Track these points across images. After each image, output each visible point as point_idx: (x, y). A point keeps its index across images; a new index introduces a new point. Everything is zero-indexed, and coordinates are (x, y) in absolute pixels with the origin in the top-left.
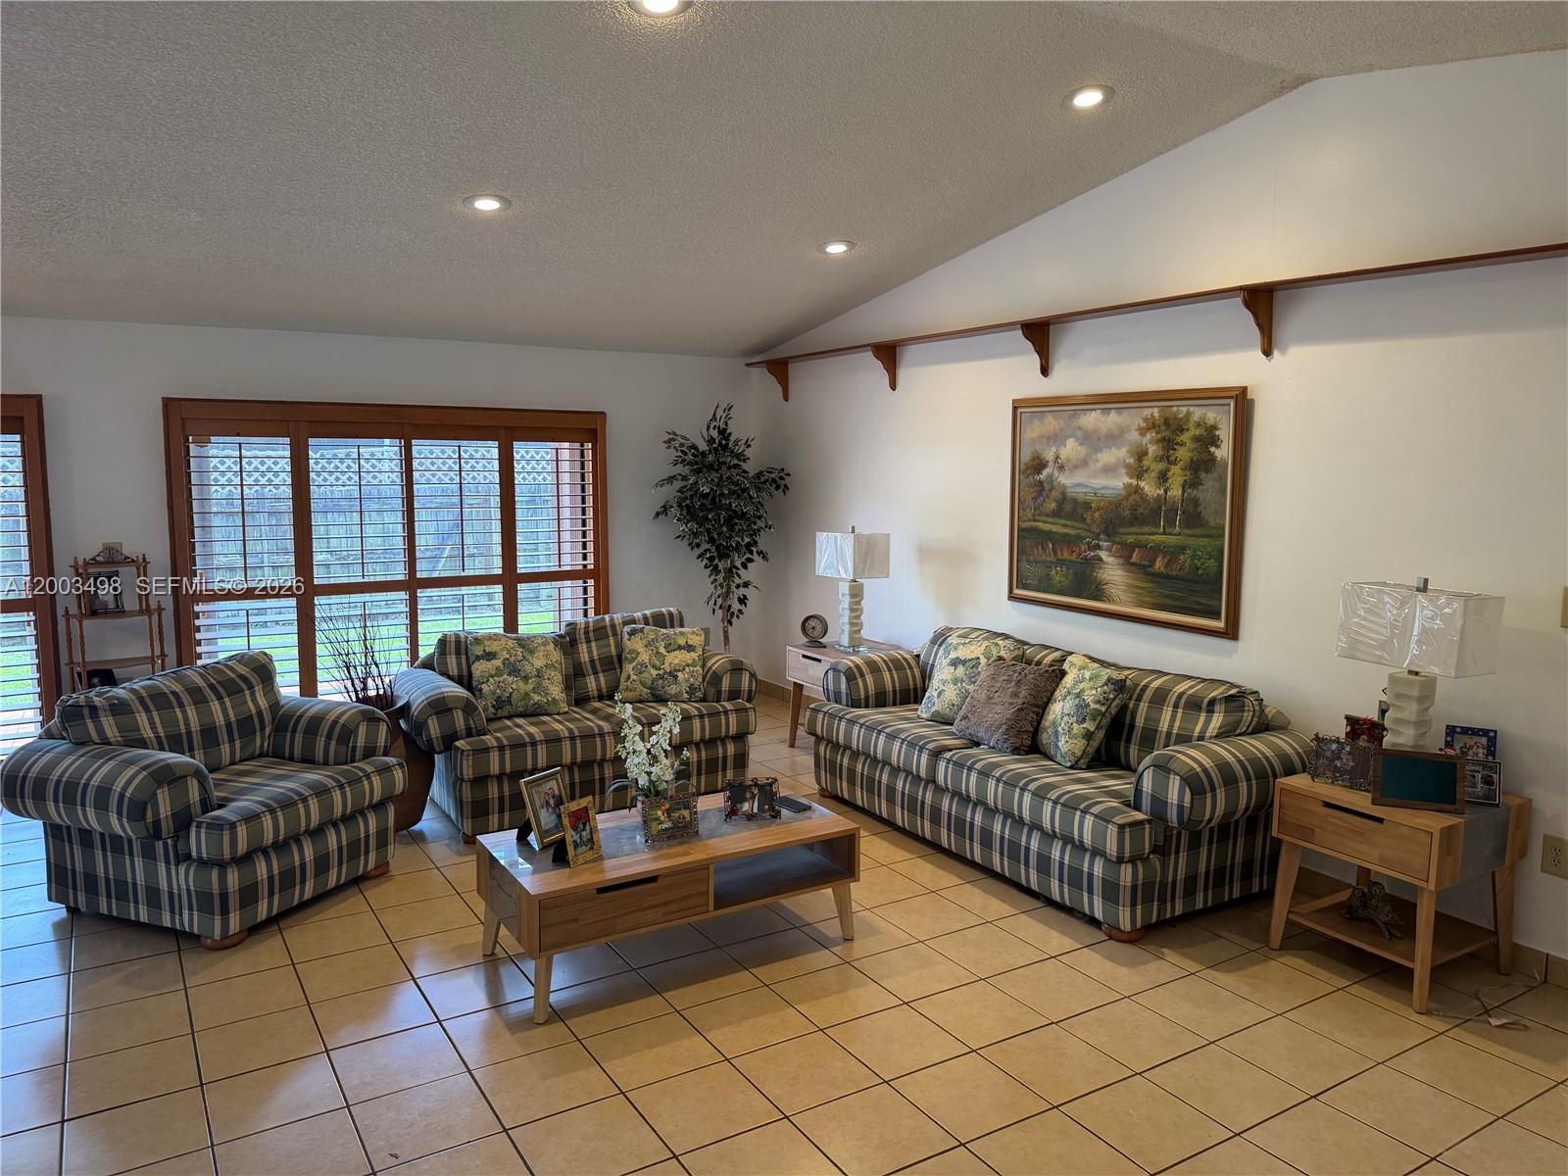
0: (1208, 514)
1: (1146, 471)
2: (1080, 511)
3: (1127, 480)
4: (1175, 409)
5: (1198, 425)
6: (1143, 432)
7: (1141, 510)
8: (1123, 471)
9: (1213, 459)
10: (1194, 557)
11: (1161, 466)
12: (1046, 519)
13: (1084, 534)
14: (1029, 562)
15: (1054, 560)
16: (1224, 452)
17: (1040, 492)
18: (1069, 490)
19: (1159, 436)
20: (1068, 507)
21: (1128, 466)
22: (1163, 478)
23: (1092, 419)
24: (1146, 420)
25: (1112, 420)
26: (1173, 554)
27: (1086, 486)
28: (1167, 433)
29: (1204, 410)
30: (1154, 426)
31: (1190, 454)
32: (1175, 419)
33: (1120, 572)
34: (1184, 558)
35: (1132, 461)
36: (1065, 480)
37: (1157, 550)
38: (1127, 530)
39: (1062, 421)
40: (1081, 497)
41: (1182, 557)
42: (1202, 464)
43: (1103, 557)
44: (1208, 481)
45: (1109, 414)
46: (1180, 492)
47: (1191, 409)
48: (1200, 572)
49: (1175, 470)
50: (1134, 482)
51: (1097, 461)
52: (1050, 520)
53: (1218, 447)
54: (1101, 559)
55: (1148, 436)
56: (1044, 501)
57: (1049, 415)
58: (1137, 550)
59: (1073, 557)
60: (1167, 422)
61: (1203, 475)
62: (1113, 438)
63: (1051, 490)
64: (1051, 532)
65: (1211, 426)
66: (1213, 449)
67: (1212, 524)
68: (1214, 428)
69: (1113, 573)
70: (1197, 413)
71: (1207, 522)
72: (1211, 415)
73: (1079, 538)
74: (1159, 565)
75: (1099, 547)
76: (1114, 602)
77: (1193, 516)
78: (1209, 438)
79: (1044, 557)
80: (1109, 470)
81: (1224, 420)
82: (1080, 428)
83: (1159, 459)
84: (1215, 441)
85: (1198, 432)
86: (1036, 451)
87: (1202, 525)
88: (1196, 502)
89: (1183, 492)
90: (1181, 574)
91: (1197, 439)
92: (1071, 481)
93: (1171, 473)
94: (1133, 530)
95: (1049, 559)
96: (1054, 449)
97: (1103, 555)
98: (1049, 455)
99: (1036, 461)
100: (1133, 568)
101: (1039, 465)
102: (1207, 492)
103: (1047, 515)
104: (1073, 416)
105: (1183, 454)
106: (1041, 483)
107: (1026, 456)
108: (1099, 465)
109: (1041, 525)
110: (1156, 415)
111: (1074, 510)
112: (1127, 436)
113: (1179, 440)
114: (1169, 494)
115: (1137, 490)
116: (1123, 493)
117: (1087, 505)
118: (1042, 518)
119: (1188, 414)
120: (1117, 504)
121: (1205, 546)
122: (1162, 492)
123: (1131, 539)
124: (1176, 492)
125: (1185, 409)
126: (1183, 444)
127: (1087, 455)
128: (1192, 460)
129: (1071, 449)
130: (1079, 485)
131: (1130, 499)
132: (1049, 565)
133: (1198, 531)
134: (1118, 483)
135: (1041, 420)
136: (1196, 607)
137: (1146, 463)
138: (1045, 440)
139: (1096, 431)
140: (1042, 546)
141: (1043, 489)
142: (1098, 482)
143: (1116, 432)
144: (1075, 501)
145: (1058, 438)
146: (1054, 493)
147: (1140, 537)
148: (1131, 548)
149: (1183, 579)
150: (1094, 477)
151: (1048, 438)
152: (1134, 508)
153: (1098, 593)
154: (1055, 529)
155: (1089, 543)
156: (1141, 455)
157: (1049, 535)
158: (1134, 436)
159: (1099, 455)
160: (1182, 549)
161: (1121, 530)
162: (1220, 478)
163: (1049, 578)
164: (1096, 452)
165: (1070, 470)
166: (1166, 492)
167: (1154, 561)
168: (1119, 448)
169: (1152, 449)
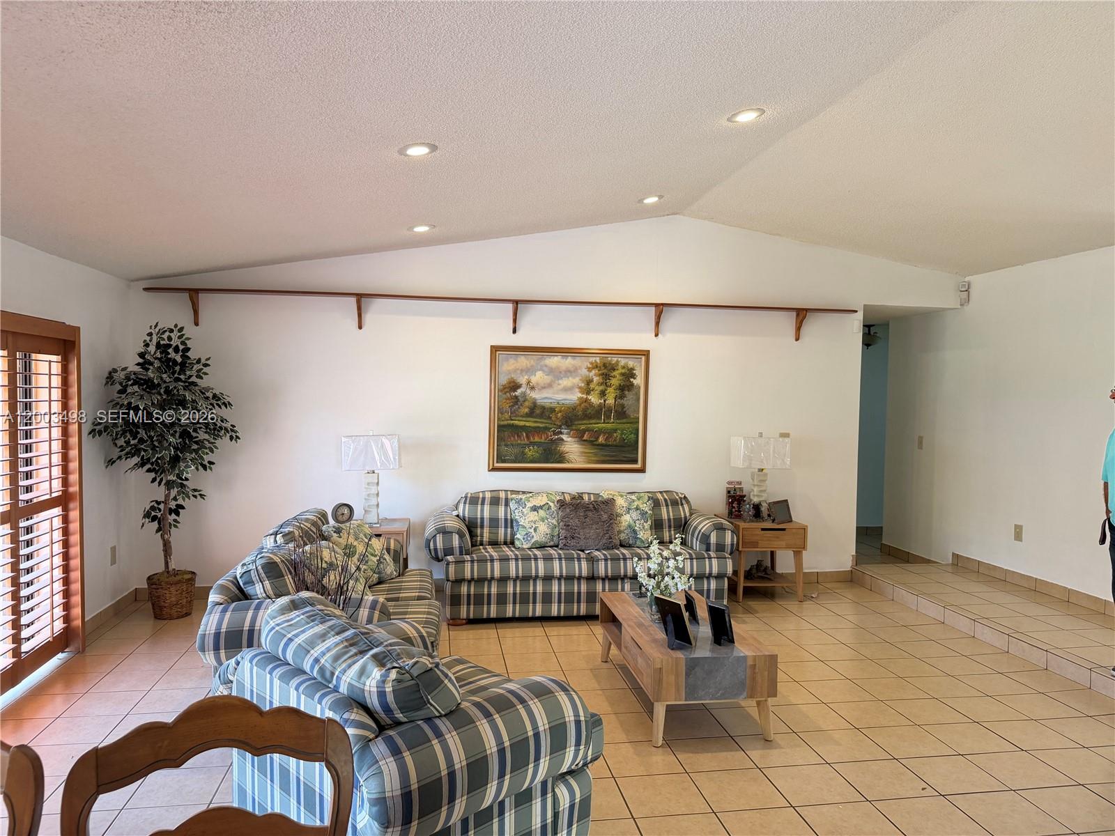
0: (630, 412)
1: (593, 390)
2: (547, 414)
3: (580, 395)
4: (609, 359)
5: (623, 367)
6: (589, 370)
7: (589, 411)
8: (577, 390)
9: (632, 385)
10: (622, 434)
11: (602, 388)
12: (521, 418)
13: (550, 426)
14: (506, 445)
15: (528, 442)
16: (638, 381)
17: (516, 403)
18: (538, 401)
19: (600, 372)
20: (538, 411)
21: (580, 388)
22: (603, 394)
23: (554, 361)
24: (591, 363)
25: (569, 362)
26: (609, 433)
27: (551, 399)
28: (605, 371)
29: (626, 360)
30: (597, 367)
31: (620, 382)
32: (610, 364)
33: (576, 446)
34: (617, 435)
35: (583, 385)
36: (534, 395)
37: (600, 432)
38: (580, 422)
39: (532, 361)
40: (548, 405)
41: (615, 434)
42: (626, 386)
43: (564, 438)
44: (630, 396)
45: (566, 359)
46: (613, 401)
47: (619, 359)
48: (626, 441)
49: (610, 390)
50: (585, 396)
51: (559, 384)
52: (524, 419)
53: (635, 378)
54: (563, 440)
55: (593, 372)
56: (519, 407)
57: (523, 357)
58: (587, 433)
59: (543, 441)
60: (605, 365)
61: (626, 392)
62: (569, 372)
63: (524, 401)
64: (525, 426)
65: (631, 368)
66: (632, 380)
67: (632, 417)
68: (632, 369)
69: (571, 446)
70: (623, 362)
71: (629, 416)
72: (631, 363)
73: (547, 429)
74: (601, 440)
75: (561, 433)
76: (572, 462)
77: (621, 413)
78: (630, 374)
79: (519, 442)
80: (566, 390)
81: (638, 365)
82: (546, 366)
83: (600, 384)
84: (633, 376)
85: (623, 371)
86: (512, 378)
87: (626, 418)
88: (623, 406)
89: (615, 401)
90: (615, 443)
91: (623, 374)
92: (539, 396)
93: (608, 392)
94: (585, 422)
95: (522, 442)
96: (526, 377)
97: (564, 437)
98: (522, 380)
99: (512, 384)
100: (585, 443)
101: (514, 386)
102: (628, 400)
103: (522, 416)
104: (541, 358)
105: (615, 382)
106: (516, 397)
107: (503, 380)
108: (560, 387)
109: (516, 422)
110: (598, 361)
111: (543, 413)
112: (579, 371)
113: (612, 374)
114: (607, 402)
115: (586, 400)
116: (578, 402)
117: (552, 410)
118: (517, 419)
119: (618, 361)
120: (573, 408)
121: (628, 428)
122: (602, 401)
123: (583, 427)
124: (610, 401)
125: (616, 359)
126: (614, 377)
127: (552, 381)
128: (620, 385)
129: (538, 377)
130: (546, 398)
131: (582, 405)
132: (524, 446)
133: (624, 421)
134: (574, 397)
135: (516, 360)
136: (625, 459)
137: (592, 386)
138: (519, 372)
139: (558, 368)
140: (518, 436)
141: (518, 400)
142: (560, 397)
143: (572, 369)
144: (543, 408)
145: (530, 371)
146: (527, 404)
147: (589, 426)
148: (584, 432)
149: (616, 446)
150: (557, 393)
151: (522, 370)
152: (585, 410)
153: (561, 458)
154: (527, 424)
155: (554, 431)
156: (589, 382)
157: (523, 428)
158: (584, 372)
159: (560, 382)
160: (615, 431)
161: (576, 423)
162: (636, 394)
163: (523, 453)
164: (558, 379)
165: (539, 389)
166: (605, 401)
167: (598, 437)
168: (574, 378)
169: (596, 379)
